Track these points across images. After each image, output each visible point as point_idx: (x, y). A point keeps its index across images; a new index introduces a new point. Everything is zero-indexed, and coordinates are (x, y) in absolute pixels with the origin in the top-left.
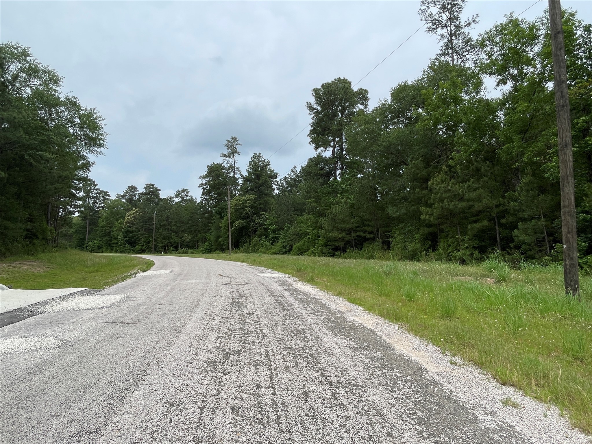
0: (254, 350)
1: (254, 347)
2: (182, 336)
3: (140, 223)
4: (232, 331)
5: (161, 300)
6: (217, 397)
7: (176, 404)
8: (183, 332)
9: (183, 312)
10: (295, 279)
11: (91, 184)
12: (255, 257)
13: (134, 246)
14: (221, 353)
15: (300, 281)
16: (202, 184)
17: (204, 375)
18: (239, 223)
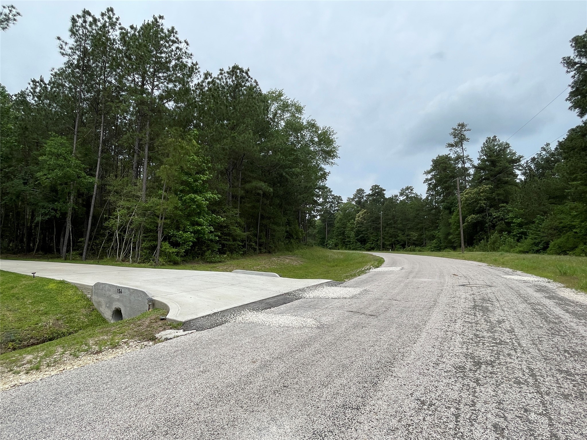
0: (512, 364)
1: (511, 361)
2: (424, 335)
3: (369, 222)
4: (479, 338)
5: (397, 295)
6: (473, 408)
7: (428, 404)
8: (424, 330)
9: (420, 310)
10: (559, 285)
11: (327, 191)
12: (496, 256)
13: (365, 244)
14: (470, 360)
15: (567, 287)
16: (427, 180)
17: (453, 380)
18: (472, 218)
